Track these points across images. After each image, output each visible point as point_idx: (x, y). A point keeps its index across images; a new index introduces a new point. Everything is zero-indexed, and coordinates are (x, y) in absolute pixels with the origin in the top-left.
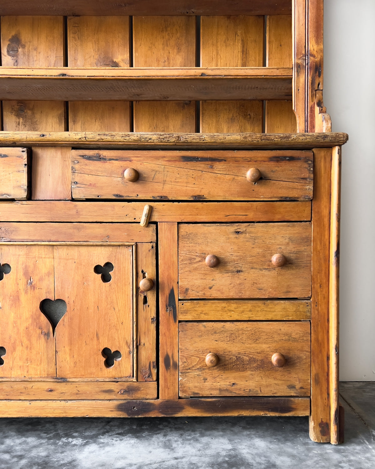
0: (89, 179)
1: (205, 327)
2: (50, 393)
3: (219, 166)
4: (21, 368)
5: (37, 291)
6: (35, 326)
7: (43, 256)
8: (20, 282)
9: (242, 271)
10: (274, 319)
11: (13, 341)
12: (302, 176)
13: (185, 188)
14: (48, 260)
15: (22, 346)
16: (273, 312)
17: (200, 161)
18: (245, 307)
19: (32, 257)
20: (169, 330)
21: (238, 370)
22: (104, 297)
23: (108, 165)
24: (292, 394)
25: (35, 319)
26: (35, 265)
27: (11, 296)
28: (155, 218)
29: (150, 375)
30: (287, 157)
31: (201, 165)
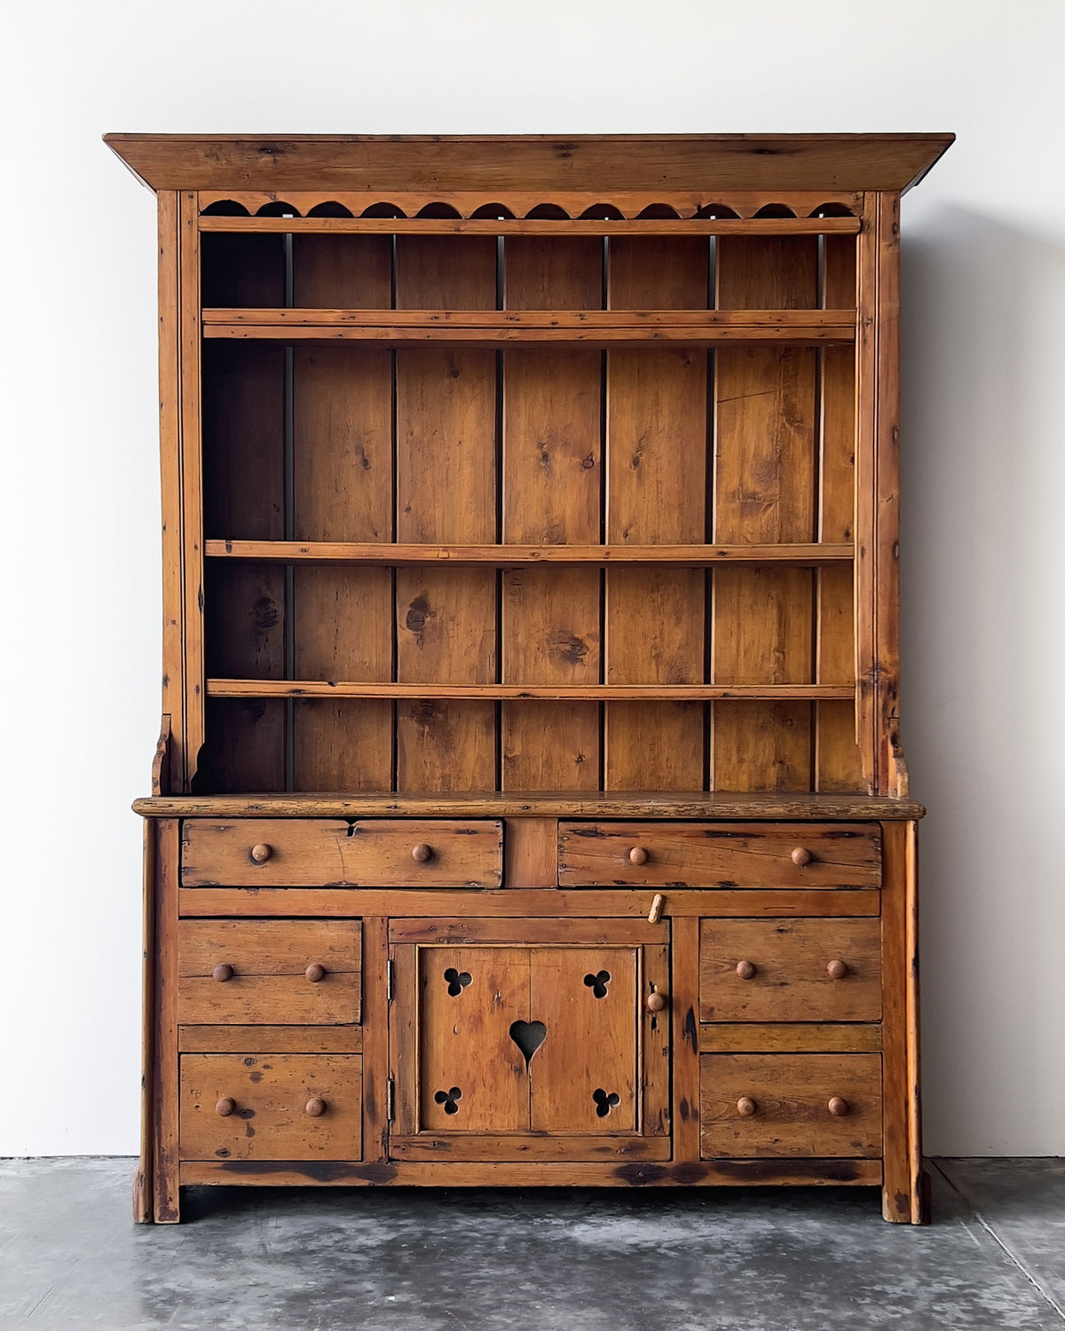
0: (581, 859)
1: (738, 1061)
2: (523, 1152)
3: (754, 844)
4: (482, 1117)
5: (506, 1009)
6: (504, 1058)
7: (516, 962)
9: (787, 984)
10: (831, 1051)
11: (471, 1079)
12: (867, 858)
13: (709, 871)
14: (523, 968)
15: (485, 1086)
16: (830, 1041)
17: (730, 836)
18: (792, 1033)
19: (501, 963)
20: (686, 1065)
21: (783, 1121)
22: (597, 1019)
23: (607, 842)
24: (858, 1155)
25: (503, 1049)
26: (505, 975)
27: (471, 1017)
28: (668, 912)
29: (661, 1126)
30: (847, 832)
31: (732, 842)
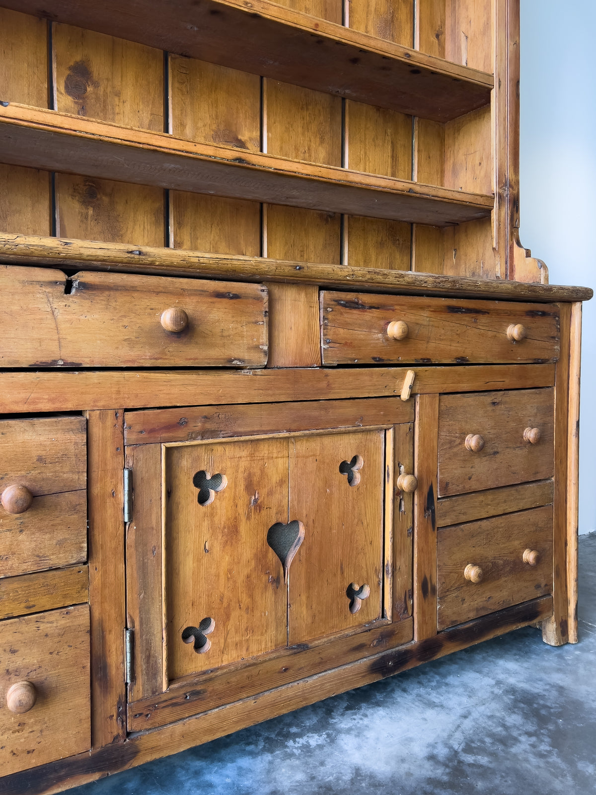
0: (344, 334)
1: (462, 530)
2: (285, 674)
3: (483, 319)
4: (238, 645)
5: (264, 512)
6: (260, 570)
7: (275, 455)
8: (240, 503)
9: (498, 453)
10: (525, 508)
11: (225, 604)
13: (449, 347)
14: (280, 462)
15: (240, 608)
16: (524, 499)
17: (465, 312)
18: (501, 497)
19: (258, 458)
20: (427, 542)
22: (350, 508)
23: (369, 315)
24: (538, 595)
25: (260, 560)
26: (262, 471)
27: (224, 527)
28: (417, 389)
29: (406, 608)
30: (540, 312)
31: (467, 318)
